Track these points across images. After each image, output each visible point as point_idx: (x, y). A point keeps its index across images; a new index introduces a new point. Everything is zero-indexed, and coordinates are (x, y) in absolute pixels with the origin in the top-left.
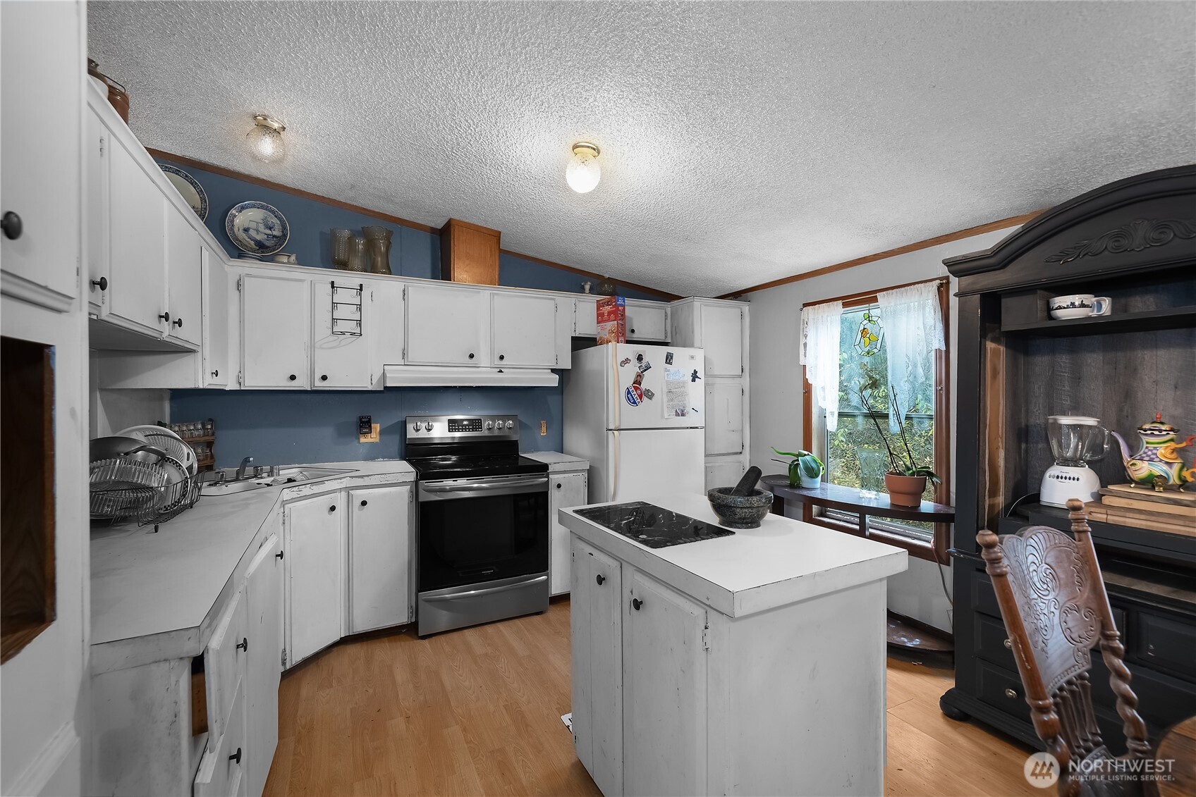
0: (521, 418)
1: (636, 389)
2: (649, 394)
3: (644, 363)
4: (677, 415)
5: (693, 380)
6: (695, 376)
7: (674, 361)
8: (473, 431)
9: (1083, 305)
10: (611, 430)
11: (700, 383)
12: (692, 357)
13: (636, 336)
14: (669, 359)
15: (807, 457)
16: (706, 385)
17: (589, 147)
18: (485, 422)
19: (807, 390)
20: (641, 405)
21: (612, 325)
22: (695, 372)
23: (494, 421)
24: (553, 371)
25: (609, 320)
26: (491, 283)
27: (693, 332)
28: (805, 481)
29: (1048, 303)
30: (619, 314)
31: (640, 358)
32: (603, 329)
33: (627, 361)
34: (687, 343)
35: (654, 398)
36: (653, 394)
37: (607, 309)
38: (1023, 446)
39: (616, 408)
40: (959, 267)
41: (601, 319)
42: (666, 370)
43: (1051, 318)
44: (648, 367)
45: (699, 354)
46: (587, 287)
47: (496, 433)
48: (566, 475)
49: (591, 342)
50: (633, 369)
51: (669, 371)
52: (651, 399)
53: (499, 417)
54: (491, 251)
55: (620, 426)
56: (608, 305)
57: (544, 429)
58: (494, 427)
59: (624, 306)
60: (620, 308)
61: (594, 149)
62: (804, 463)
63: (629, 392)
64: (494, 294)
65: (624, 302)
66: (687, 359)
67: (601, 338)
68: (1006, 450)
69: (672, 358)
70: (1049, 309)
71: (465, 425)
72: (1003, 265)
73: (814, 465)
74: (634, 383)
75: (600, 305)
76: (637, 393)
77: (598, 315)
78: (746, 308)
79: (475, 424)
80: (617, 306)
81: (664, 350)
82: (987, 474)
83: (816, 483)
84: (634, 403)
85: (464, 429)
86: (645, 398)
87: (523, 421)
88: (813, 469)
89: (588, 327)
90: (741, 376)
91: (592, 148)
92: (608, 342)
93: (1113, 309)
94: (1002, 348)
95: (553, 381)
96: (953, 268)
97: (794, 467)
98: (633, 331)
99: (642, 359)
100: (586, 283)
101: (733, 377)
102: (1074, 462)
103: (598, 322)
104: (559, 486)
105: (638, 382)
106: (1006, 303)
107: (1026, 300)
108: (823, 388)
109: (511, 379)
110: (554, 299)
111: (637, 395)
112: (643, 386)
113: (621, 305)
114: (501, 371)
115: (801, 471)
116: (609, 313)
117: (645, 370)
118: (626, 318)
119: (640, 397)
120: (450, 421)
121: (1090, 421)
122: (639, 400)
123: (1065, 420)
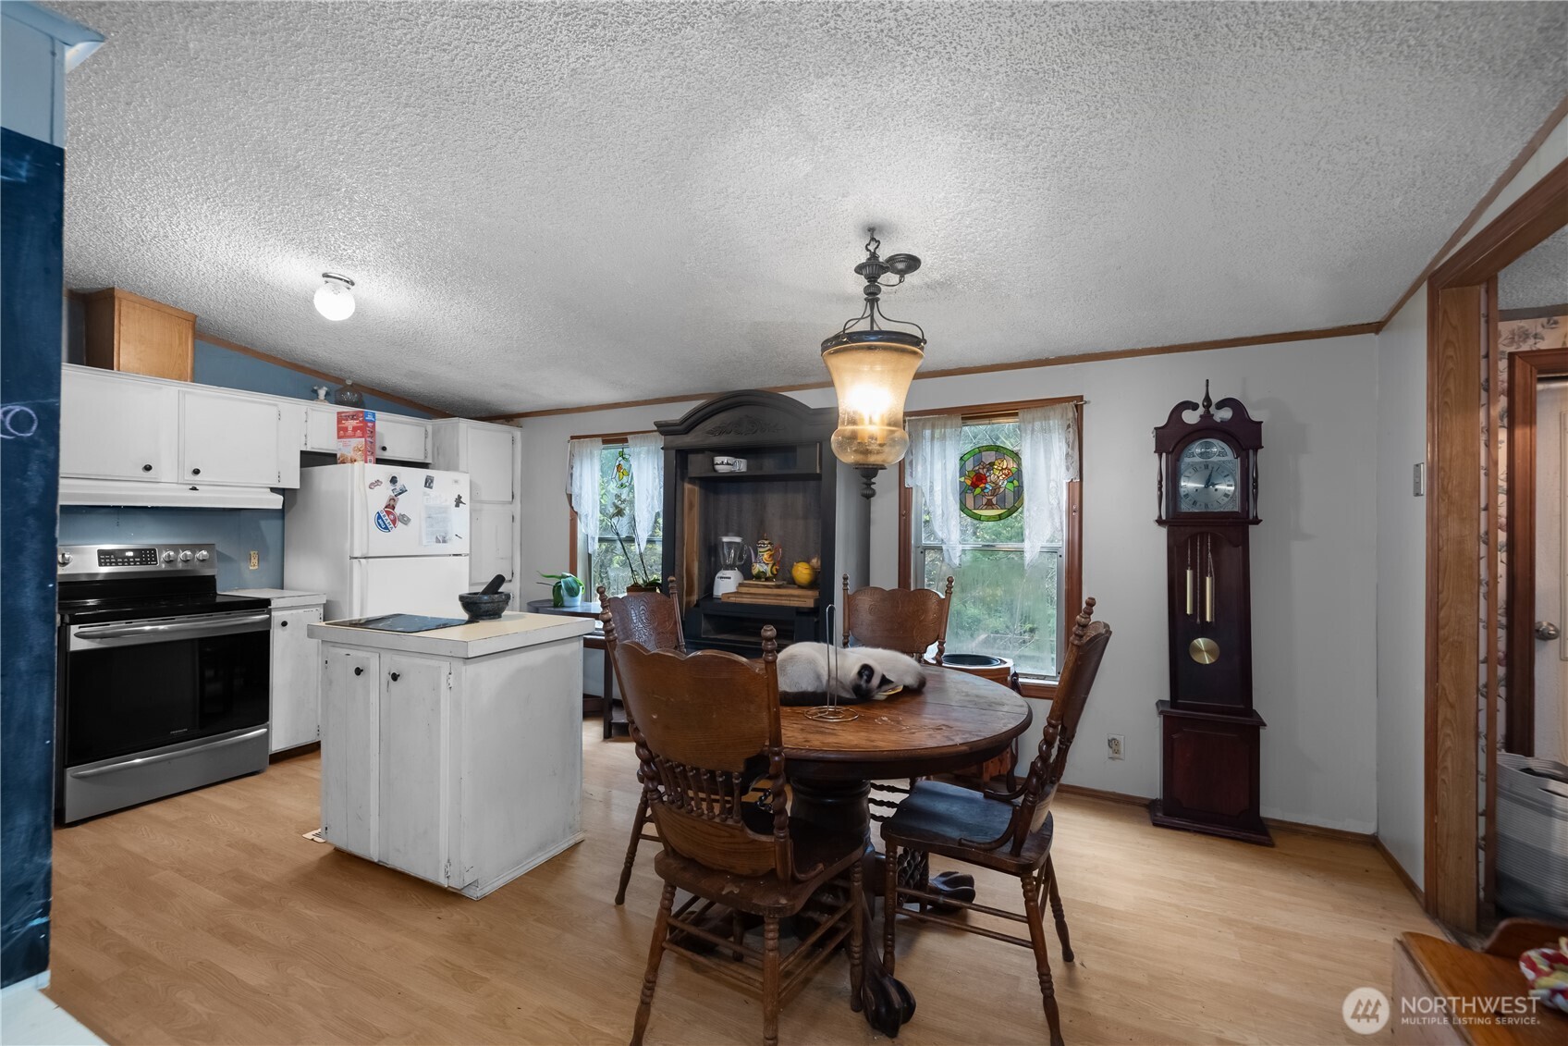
0: (219, 548)
1: (388, 513)
2: (405, 520)
3: (398, 486)
4: (438, 541)
5: (457, 506)
6: (459, 501)
7: (434, 485)
8: (141, 564)
9: (728, 464)
10: (356, 558)
11: (465, 509)
12: (456, 482)
13: (387, 455)
14: (429, 482)
15: (569, 579)
16: (472, 511)
17: (341, 279)
18: (161, 553)
19: (574, 516)
20: (394, 531)
21: (358, 442)
22: (460, 497)
23: (177, 552)
24: (273, 490)
25: (354, 436)
26: (180, 378)
27: (458, 455)
28: (566, 598)
29: (713, 461)
30: (367, 430)
31: (394, 480)
32: (345, 445)
33: (378, 483)
34: (451, 466)
35: (411, 524)
36: (409, 520)
37: (351, 424)
38: (713, 559)
39: (365, 535)
40: (664, 429)
41: (342, 433)
42: (425, 494)
43: (715, 471)
44: (403, 491)
45: (464, 480)
46: (322, 393)
47: (180, 566)
48: (294, 612)
49: (329, 458)
50: (385, 492)
51: (429, 495)
52: (406, 524)
53: (184, 547)
54: (180, 338)
55: (368, 553)
56: (353, 419)
57: (254, 561)
58: (176, 560)
59: (374, 422)
60: (369, 424)
61: (348, 282)
62: (566, 583)
63: (379, 517)
64: (185, 393)
65: (374, 416)
66: (448, 484)
67: (342, 455)
68: (700, 562)
69: (432, 482)
70: (713, 464)
71: (129, 558)
72: (687, 431)
73: (574, 585)
74: (386, 507)
75: (341, 418)
76: (389, 518)
77: (339, 429)
78: (518, 433)
79: (146, 555)
80: (365, 422)
81: (423, 473)
82: (685, 579)
83: (576, 601)
84: (386, 528)
85: (127, 561)
86: (399, 524)
87: (223, 552)
88: (573, 588)
89: (324, 440)
90: (511, 503)
91: (345, 281)
92: (353, 461)
93: (748, 467)
94: (697, 488)
95: (276, 502)
96: (661, 429)
97: (557, 588)
98: (384, 449)
99: (396, 482)
100: (320, 387)
101: (504, 503)
102: (731, 567)
103: (339, 437)
104: (284, 624)
105: (390, 506)
106: (692, 457)
107: (700, 457)
108: (587, 516)
109: (205, 499)
110: (276, 405)
111: (389, 521)
112: (398, 511)
113: (371, 421)
114: (194, 489)
115: (563, 592)
116: (355, 429)
117: (400, 494)
118: (377, 435)
119: (394, 522)
120: (101, 553)
121: (738, 540)
122: (392, 525)
123: (725, 539)
